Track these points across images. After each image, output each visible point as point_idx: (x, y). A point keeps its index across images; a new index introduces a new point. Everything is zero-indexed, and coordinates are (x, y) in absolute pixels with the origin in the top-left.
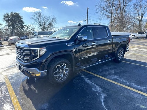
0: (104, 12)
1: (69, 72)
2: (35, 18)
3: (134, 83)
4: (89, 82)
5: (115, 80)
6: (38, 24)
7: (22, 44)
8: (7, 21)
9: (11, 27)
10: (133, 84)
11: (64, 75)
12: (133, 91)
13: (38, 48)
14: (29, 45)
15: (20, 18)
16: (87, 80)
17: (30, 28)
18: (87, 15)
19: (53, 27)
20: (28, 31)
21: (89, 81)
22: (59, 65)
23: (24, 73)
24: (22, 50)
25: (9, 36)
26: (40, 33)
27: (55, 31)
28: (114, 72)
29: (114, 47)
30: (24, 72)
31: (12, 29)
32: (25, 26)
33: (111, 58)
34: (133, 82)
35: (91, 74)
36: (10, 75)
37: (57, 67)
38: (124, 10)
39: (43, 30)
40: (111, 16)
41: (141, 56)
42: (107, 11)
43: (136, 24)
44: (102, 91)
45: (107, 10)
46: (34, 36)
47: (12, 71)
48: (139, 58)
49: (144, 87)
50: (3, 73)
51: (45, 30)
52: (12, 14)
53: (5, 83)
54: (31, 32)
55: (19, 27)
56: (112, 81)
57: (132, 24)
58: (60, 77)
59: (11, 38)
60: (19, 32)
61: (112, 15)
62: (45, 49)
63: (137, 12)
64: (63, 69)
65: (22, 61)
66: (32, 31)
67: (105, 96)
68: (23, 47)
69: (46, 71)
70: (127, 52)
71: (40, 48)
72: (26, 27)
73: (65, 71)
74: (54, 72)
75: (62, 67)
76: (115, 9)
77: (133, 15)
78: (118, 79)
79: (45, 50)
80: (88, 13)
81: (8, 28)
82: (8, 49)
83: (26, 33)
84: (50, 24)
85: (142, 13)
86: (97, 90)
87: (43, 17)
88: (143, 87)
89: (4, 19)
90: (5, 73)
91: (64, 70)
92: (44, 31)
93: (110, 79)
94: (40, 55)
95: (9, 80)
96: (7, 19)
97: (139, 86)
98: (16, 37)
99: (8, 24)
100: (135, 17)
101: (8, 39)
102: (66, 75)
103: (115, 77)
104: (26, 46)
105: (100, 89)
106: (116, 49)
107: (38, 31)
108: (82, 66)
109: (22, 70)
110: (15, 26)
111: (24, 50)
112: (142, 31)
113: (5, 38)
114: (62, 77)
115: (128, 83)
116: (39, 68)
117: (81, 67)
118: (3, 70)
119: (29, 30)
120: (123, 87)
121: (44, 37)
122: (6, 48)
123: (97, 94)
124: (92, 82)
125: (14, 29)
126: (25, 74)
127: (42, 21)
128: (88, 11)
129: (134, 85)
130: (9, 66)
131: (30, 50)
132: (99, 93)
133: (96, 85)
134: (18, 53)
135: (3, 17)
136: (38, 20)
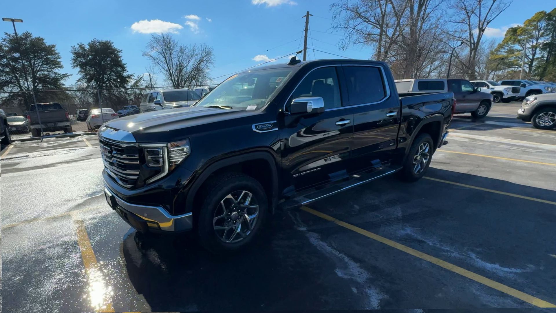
0: (356, 23)
1: (258, 217)
2: (154, 54)
3: (478, 253)
4: (325, 247)
5: (407, 241)
6: (162, 69)
7: (116, 130)
8: (82, 66)
9: (93, 83)
10: (473, 256)
11: (245, 225)
12: (477, 283)
13: (164, 145)
14: (137, 135)
15: (116, 55)
16: (314, 239)
17: (143, 84)
18: (306, 37)
19: (204, 77)
20: (138, 91)
21: (325, 244)
22: (229, 196)
23: (127, 219)
24: (116, 150)
25: (89, 106)
26: (169, 97)
27: (211, 89)
28: (400, 214)
29: (402, 134)
30: (125, 215)
31: (95, 88)
32: (129, 77)
33: (391, 168)
34: (472, 251)
35: (326, 221)
36: (92, 219)
37: (222, 202)
38: (422, 13)
39: (178, 88)
40: (381, 35)
41: (485, 159)
42: (367, 20)
43: (457, 57)
44: (367, 279)
45: (368, 15)
46: (153, 104)
47: (95, 207)
48: (479, 166)
49: (519, 271)
50: (72, 213)
51: (183, 87)
52: (92, 46)
53: (76, 243)
54: (147, 95)
55: (114, 80)
56: (400, 247)
57: (447, 56)
58: (231, 231)
59: (95, 112)
60: (115, 95)
61: (382, 31)
62: (185, 145)
63: (464, 16)
64: (242, 209)
65: (120, 182)
66: (148, 91)
67: (380, 297)
68: (119, 142)
69: (191, 214)
70: (443, 146)
71: (169, 145)
72: (131, 83)
73: (249, 215)
74: (215, 219)
75: (240, 203)
76: (393, 11)
77: (450, 27)
78: (419, 237)
79: (186, 148)
80: (306, 30)
81: (85, 85)
82: (87, 143)
83: (132, 97)
84: (197, 69)
85: (482, 19)
86: (352, 275)
87: (178, 48)
88: (513, 270)
89: (75, 60)
90: (77, 215)
91: (246, 210)
92: (181, 90)
93: (390, 239)
94: (170, 166)
95: (89, 234)
96: (83, 60)
97: (497, 266)
98: (107, 110)
99: (86, 75)
100: (457, 35)
101: (87, 117)
102: (252, 224)
103: (409, 230)
104: (128, 136)
105: (362, 271)
106: (410, 140)
107: (165, 91)
108: (301, 197)
109: (120, 210)
110: (103, 79)
111: (122, 151)
112: (475, 78)
113: (80, 112)
114: (239, 230)
115: (456, 254)
116: (168, 206)
117: (296, 199)
118: (73, 204)
119: (142, 89)
120: (442, 269)
121: (182, 106)
122: (82, 141)
123: (355, 290)
124: (333, 247)
125: (101, 87)
126: (128, 222)
127: (175, 62)
128: (307, 23)
129: (480, 263)
130: (90, 192)
131: (140, 151)
132: (358, 285)
133: (346, 259)
134: (107, 159)
135: (72, 56)
136: (163, 60)
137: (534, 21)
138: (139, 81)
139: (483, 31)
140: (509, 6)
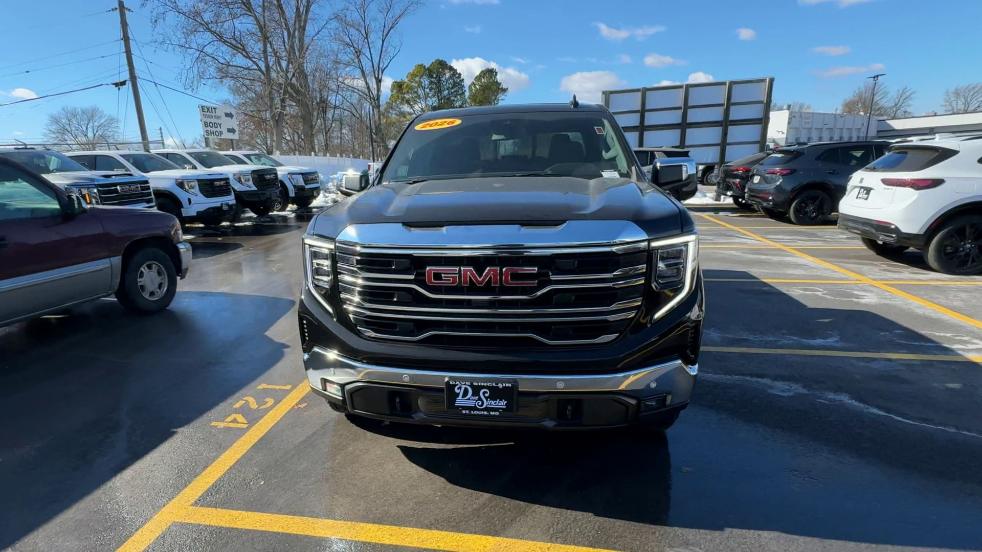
137: (416, 76)
139: (380, 81)
140: (399, 51)
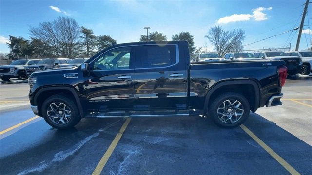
2: (210, 36)
6: (213, 44)
15: (191, 38)
17: (201, 51)
32: (194, 48)
52: (181, 35)
72: (196, 50)
87: (223, 32)
136: (215, 39)
138: (199, 50)
